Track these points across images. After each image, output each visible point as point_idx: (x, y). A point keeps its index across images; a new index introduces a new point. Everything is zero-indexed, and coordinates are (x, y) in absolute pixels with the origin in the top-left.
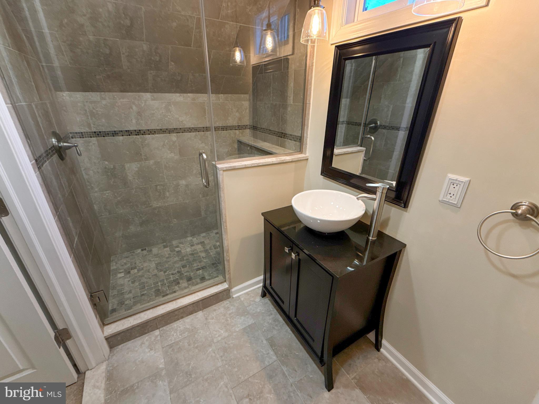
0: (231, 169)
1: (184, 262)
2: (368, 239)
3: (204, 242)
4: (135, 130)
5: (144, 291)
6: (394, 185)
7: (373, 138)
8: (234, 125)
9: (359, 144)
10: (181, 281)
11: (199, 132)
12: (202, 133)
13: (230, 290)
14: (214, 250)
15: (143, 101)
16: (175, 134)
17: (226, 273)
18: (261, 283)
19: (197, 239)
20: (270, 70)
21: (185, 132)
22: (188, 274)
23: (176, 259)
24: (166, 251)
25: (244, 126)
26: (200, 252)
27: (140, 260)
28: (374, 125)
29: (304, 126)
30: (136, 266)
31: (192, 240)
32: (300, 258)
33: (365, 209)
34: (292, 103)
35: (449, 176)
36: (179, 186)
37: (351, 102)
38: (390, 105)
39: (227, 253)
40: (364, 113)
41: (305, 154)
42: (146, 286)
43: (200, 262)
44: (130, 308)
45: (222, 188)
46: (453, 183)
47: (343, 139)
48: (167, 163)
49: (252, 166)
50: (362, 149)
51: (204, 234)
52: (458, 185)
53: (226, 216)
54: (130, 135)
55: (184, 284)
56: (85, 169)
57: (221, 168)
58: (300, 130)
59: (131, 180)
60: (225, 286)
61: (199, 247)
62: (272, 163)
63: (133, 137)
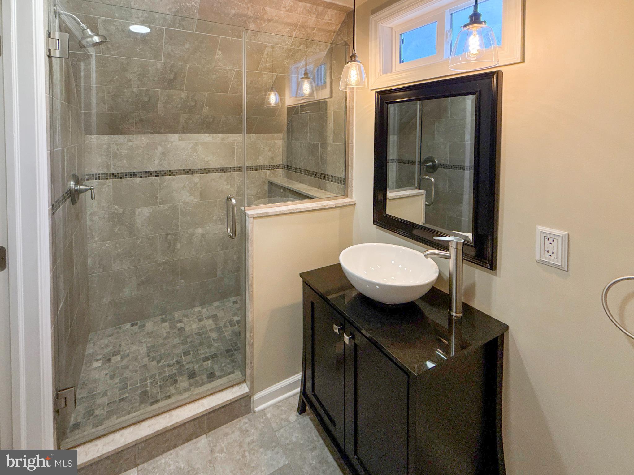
0: (263, 215)
1: (187, 346)
2: (450, 316)
3: (216, 314)
4: (156, 172)
5: (125, 393)
6: (471, 238)
7: (433, 180)
8: (265, 164)
9: (416, 185)
10: (180, 379)
11: (225, 172)
12: (229, 173)
13: (250, 398)
14: (230, 328)
15: (170, 142)
16: (198, 175)
17: (247, 367)
18: (298, 388)
19: (207, 310)
20: (307, 111)
21: (209, 173)
22: (190, 366)
23: (177, 340)
24: (164, 327)
25: (276, 165)
26: (210, 330)
27: (128, 341)
28: (431, 163)
29: (348, 167)
30: (120, 351)
31: (200, 312)
32: (356, 342)
33: (438, 270)
34: (332, 142)
35: (539, 228)
36: (193, 235)
37: (400, 139)
38: (446, 142)
39: (251, 332)
40: (417, 151)
41: (351, 198)
42: (129, 384)
43: (209, 347)
44: (100, 423)
45: (251, 240)
46: (547, 237)
47: (395, 179)
48: (184, 207)
49: (289, 212)
50: (422, 192)
51: (217, 304)
52: (555, 240)
53: (252, 277)
54: (149, 176)
55: (183, 383)
56: (91, 214)
57: (252, 215)
58: (343, 171)
59: (139, 228)
60: (243, 389)
61: (209, 323)
62: (312, 209)
63: (152, 179)
